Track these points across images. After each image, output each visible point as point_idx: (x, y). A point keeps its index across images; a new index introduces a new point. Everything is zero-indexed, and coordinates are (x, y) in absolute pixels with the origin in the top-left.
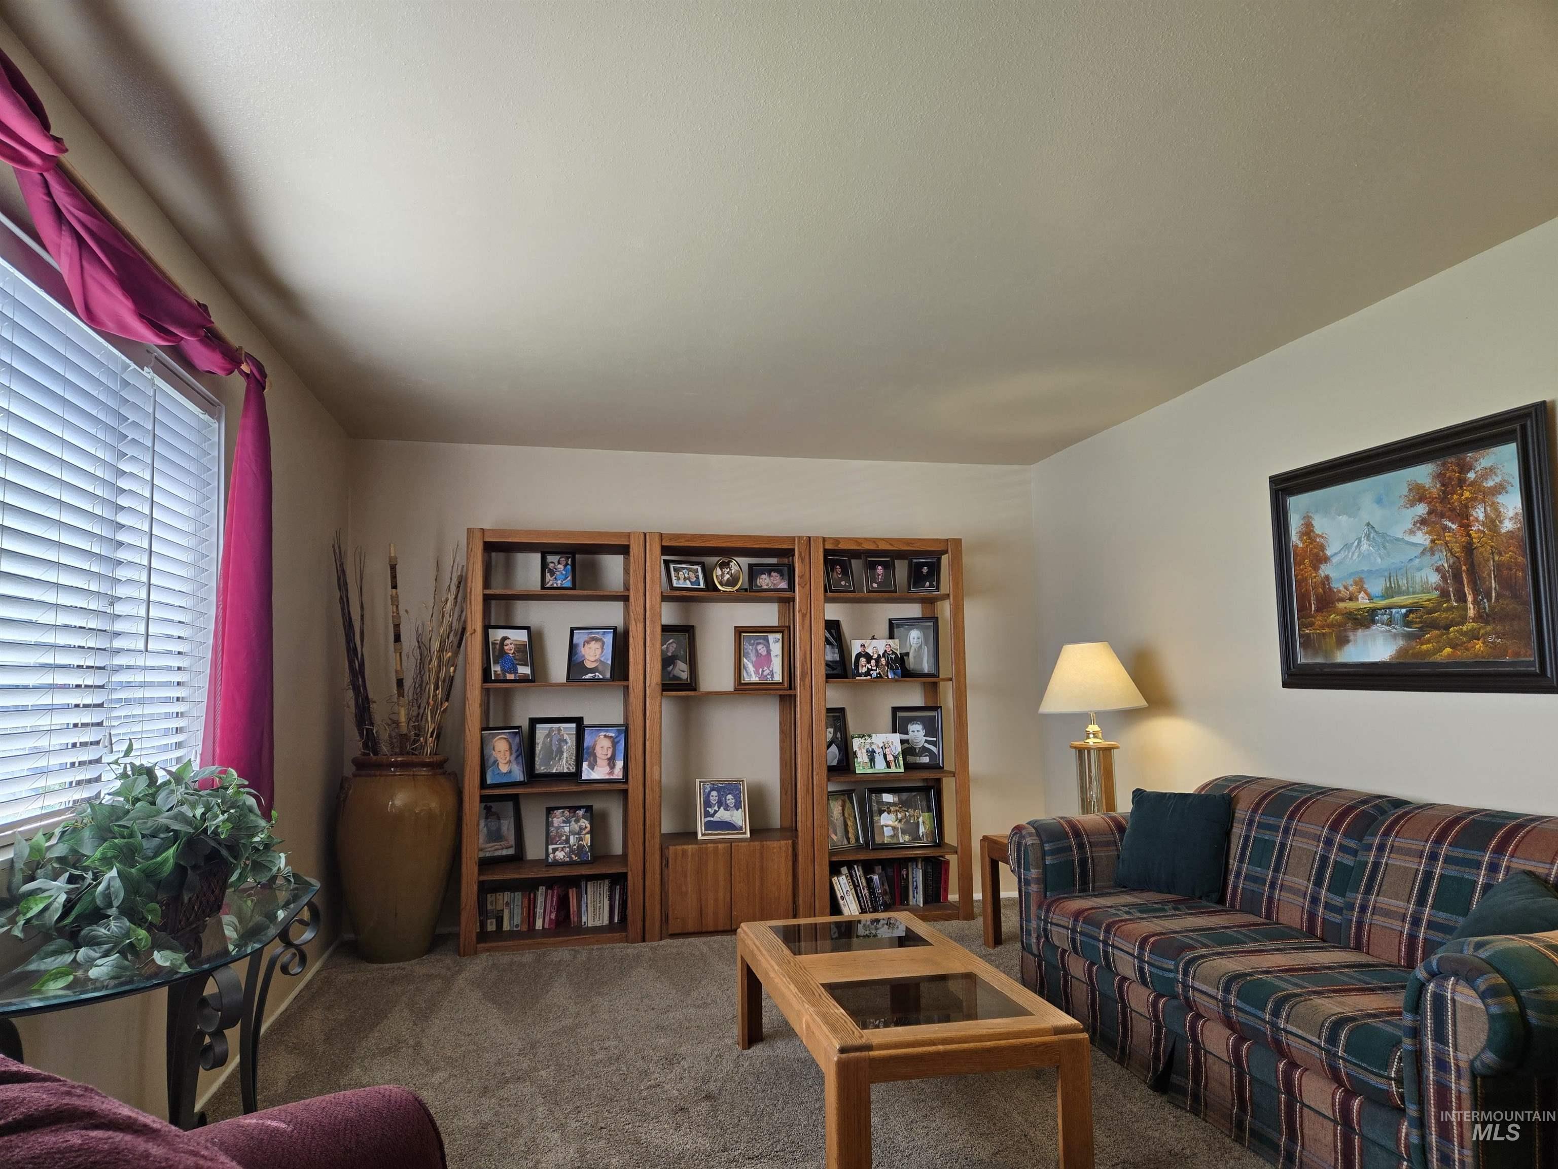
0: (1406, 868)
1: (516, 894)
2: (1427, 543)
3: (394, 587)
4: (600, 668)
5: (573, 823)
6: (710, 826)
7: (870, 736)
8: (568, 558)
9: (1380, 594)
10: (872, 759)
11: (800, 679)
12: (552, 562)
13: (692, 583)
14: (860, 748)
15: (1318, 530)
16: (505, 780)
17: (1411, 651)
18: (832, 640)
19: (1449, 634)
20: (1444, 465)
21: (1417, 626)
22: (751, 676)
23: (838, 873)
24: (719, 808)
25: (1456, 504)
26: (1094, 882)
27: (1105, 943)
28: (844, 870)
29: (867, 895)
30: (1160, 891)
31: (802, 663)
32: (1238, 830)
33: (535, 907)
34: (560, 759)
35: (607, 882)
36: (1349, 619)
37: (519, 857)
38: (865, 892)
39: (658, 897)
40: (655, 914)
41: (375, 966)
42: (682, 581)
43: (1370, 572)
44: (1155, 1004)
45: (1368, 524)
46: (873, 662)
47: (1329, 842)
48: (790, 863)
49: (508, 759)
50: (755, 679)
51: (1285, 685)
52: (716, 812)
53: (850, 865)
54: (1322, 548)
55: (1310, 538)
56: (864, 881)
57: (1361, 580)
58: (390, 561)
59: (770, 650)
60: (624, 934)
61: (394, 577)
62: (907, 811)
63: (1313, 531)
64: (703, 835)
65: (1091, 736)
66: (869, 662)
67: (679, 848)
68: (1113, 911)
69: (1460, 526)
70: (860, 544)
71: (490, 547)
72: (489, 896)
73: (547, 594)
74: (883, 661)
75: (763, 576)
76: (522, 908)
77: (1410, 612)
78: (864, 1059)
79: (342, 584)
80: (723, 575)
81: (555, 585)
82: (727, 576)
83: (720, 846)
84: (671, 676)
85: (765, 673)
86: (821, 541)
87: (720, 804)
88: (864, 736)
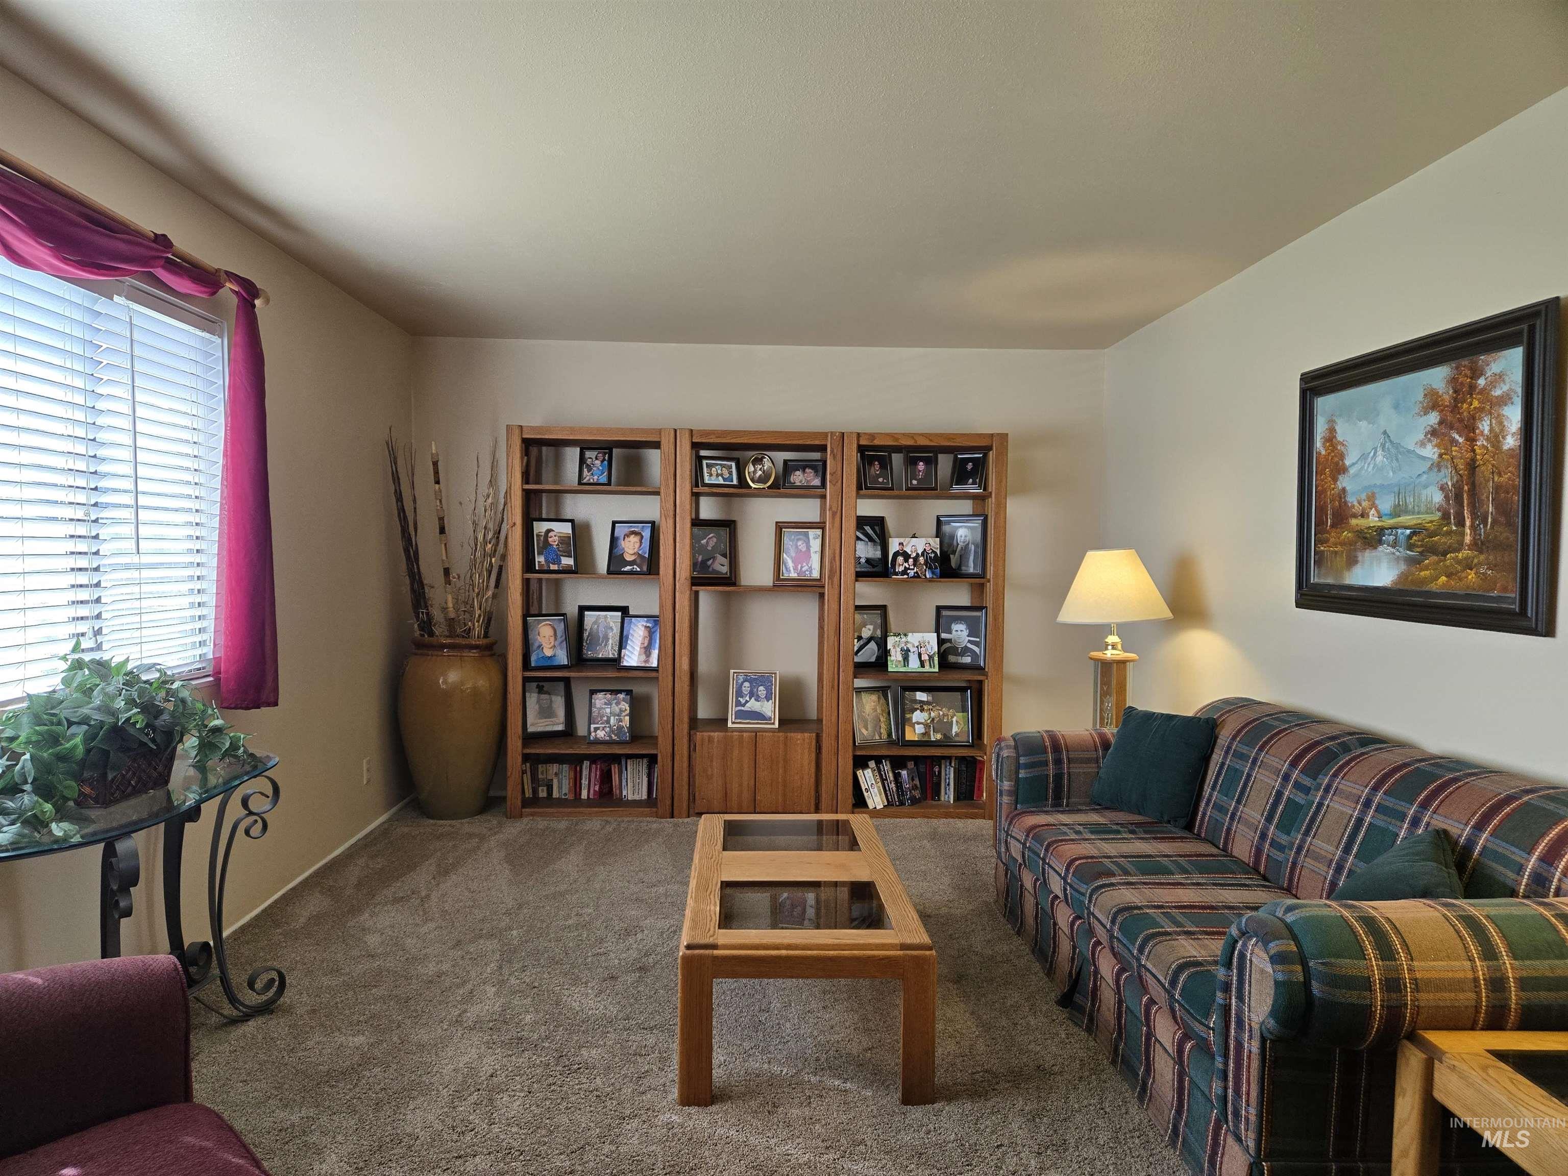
0: (1342, 813)
1: (564, 766)
2: (1436, 457)
3: (437, 482)
4: (638, 561)
5: (614, 705)
6: (740, 715)
7: (905, 635)
8: (605, 454)
9: (1389, 513)
10: (906, 658)
11: (829, 577)
12: (590, 458)
13: (724, 480)
14: (894, 647)
15: (1340, 438)
16: (548, 663)
17: (1410, 578)
18: (875, 537)
19: (1445, 560)
20: (1457, 368)
21: (1418, 550)
22: (791, 571)
23: (865, 766)
24: (750, 699)
25: (1465, 414)
26: (1068, 798)
27: (1044, 860)
28: (872, 764)
29: (894, 789)
30: (1131, 812)
31: (831, 562)
32: (1217, 757)
33: (581, 779)
34: (606, 645)
35: (645, 761)
36: (1359, 537)
37: (569, 732)
38: (893, 785)
39: (685, 779)
40: (682, 792)
41: (432, 821)
42: (714, 478)
43: (1382, 486)
44: (1072, 924)
45: (1385, 433)
46: (911, 561)
47: (1286, 778)
48: (813, 755)
49: (552, 644)
50: (793, 575)
51: (1298, 605)
52: (747, 702)
53: (878, 760)
54: (1342, 456)
55: (1332, 445)
56: (891, 775)
57: (1373, 494)
58: (432, 458)
59: (810, 546)
60: (654, 810)
61: (436, 473)
62: (941, 710)
63: (1335, 437)
64: (733, 723)
65: (1110, 647)
66: (906, 561)
67: (706, 734)
68: (1065, 829)
69: (1467, 440)
70: (897, 440)
71: (528, 444)
72: (540, 766)
73: (584, 487)
74: (922, 560)
75: (798, 473)
76: (569, 779)
77: (1414, 533)
78: (708, 956)
79: (396, 478)
80: (755, 472)
81: (592, 480)
82: (760, 473)
83: (745, 734)
84: (710, 569)
85: (804, 569)
86: (855, 436)
87: (752, 694)
88: (899, 634)
